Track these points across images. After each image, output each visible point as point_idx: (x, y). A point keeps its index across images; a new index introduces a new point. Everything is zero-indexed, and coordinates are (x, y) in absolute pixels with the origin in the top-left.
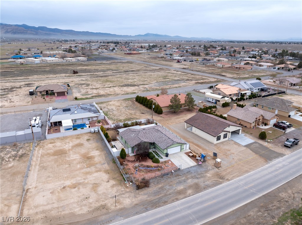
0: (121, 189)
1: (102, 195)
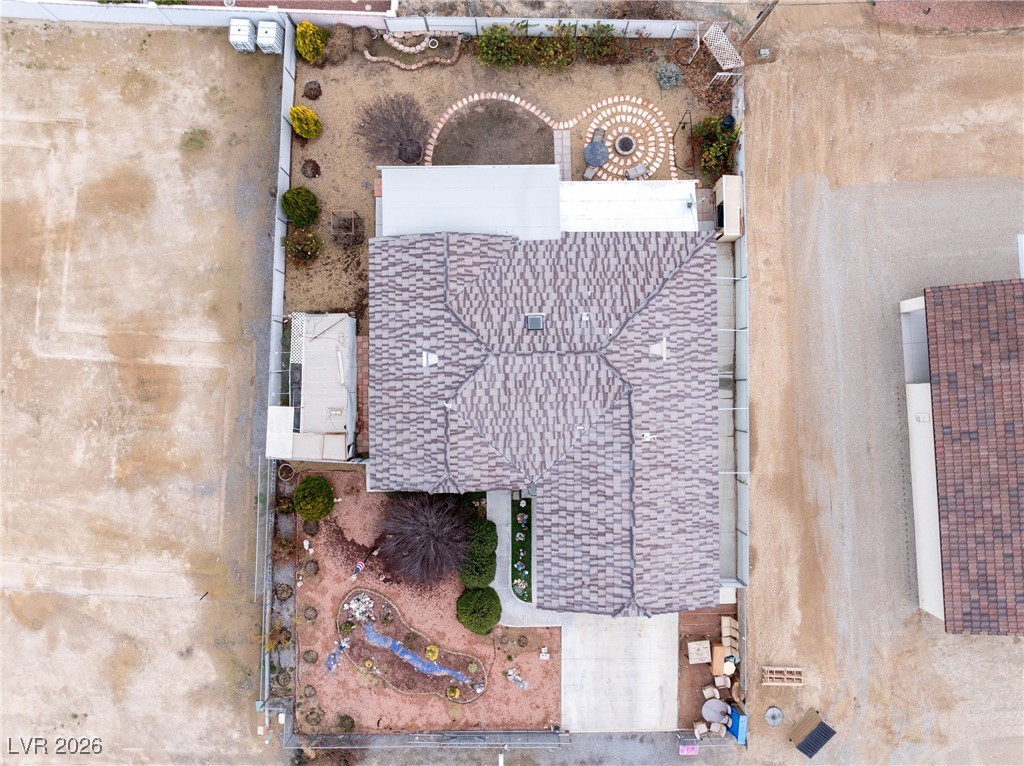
0: (229, 726)
1: (139, 726)
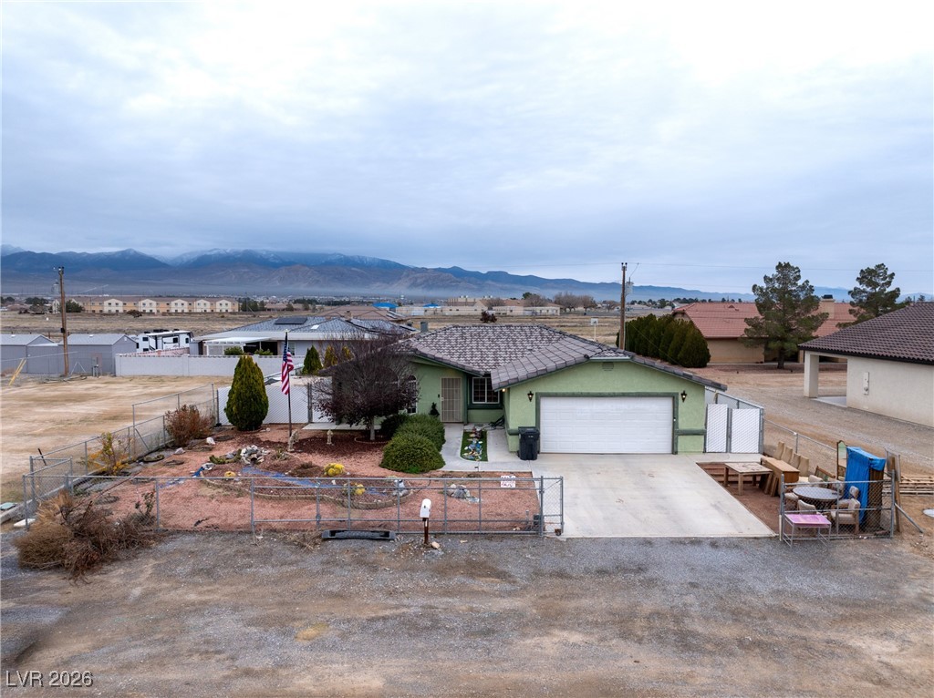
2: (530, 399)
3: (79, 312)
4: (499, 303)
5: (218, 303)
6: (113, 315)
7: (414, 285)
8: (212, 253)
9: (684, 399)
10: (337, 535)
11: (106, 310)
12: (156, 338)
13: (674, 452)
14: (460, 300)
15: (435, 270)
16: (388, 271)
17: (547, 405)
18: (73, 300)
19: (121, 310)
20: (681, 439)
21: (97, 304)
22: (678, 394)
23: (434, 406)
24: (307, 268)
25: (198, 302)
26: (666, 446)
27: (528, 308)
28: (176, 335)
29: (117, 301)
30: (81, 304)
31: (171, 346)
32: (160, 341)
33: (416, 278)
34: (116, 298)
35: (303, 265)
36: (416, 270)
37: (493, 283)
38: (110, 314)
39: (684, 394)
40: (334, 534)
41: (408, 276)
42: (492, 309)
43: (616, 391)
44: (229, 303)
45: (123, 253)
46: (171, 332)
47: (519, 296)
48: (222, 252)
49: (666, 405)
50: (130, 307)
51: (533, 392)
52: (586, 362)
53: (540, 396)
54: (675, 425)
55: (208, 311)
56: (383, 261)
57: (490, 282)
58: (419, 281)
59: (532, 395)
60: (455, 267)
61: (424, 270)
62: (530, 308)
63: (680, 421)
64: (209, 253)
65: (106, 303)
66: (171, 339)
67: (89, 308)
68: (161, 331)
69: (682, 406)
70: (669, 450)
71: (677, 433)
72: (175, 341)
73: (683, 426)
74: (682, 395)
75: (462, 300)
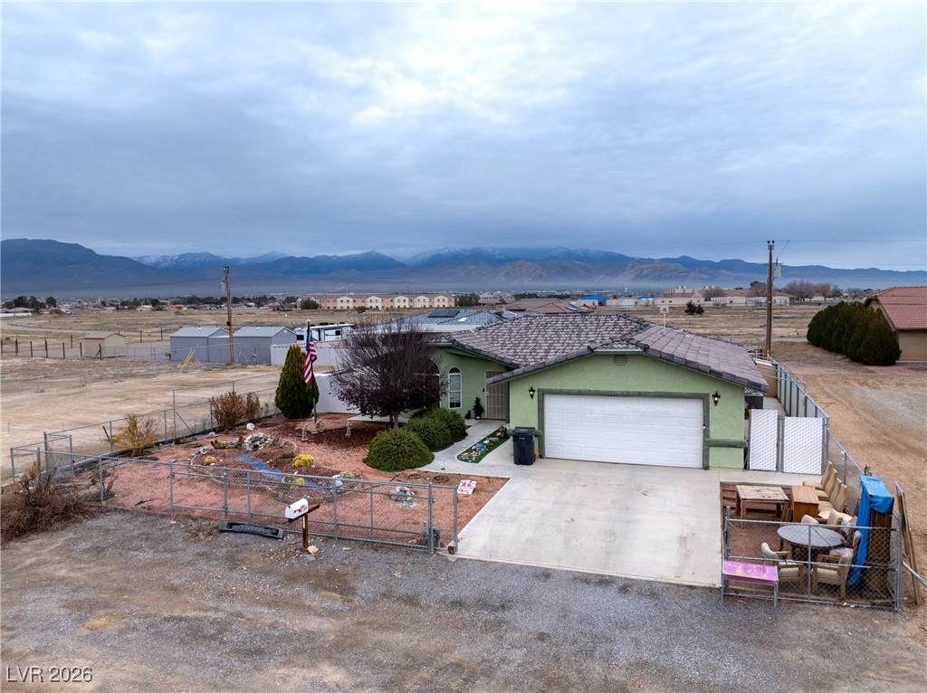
2: (532, 396)
3: (316, 308)
4: (719, 293)
5: (436, 299)
6: (344, 311)
7: (639, 277)
8: (444, 252)
9: (716, 403)
10: (235, 528)
11: (339, 306)
12: (319, 330)
13: (706, 467)
14: (677, 291)
15: (663, 260)
16: (613, 263)
17: (552, 404)
18: (313, 299)
19: (351, 307)
20: (713, 451)
21: (331, 300)
22: (708, 395)
23: (478, 401)
24: (531, 263)
25: (418, 298)
26: (697, 461)
27: (750, 299)
28: (340, 327)
29: (348, 299)
30: (318, 302)
31: (334, 338)
32: (322, 334)
33: (642, 269)
34: (348, 296)
35: (527, 260)
36: (641, 261)
37: (727, 273)
38: (342, 310)
39: (716, 395)
40: (232, 527)
41: (633, 267)
42: (710, 300)
43: (631, 390)
44: (446, 299)
45: (367, 255)
46: (336, 325)
47: (747, 286)
48: (453, 251)
49: (695, 408)
50: (359, 304)
51: (535, 388)
52: (590, 356)
53: (543, 394)
54: (706, 433)
55: (428, 306)
56: (607, 253)
57: (723, 271)
58: (645, 272)
59: (534, 391)
60: (684, 257)
61: (651, 261)
62: (754, 299)
63: (712, 428)
64: (441, 252)
65: (339, 300)
66: (333, 332)
67: (325, 305)
68: (327, 324)
69: (713, 409)
70: (699, 464)
71: (709, 444)
72: (338, 333)
73: (716, 434)
74: (714, 396)
75: (679, 291)
